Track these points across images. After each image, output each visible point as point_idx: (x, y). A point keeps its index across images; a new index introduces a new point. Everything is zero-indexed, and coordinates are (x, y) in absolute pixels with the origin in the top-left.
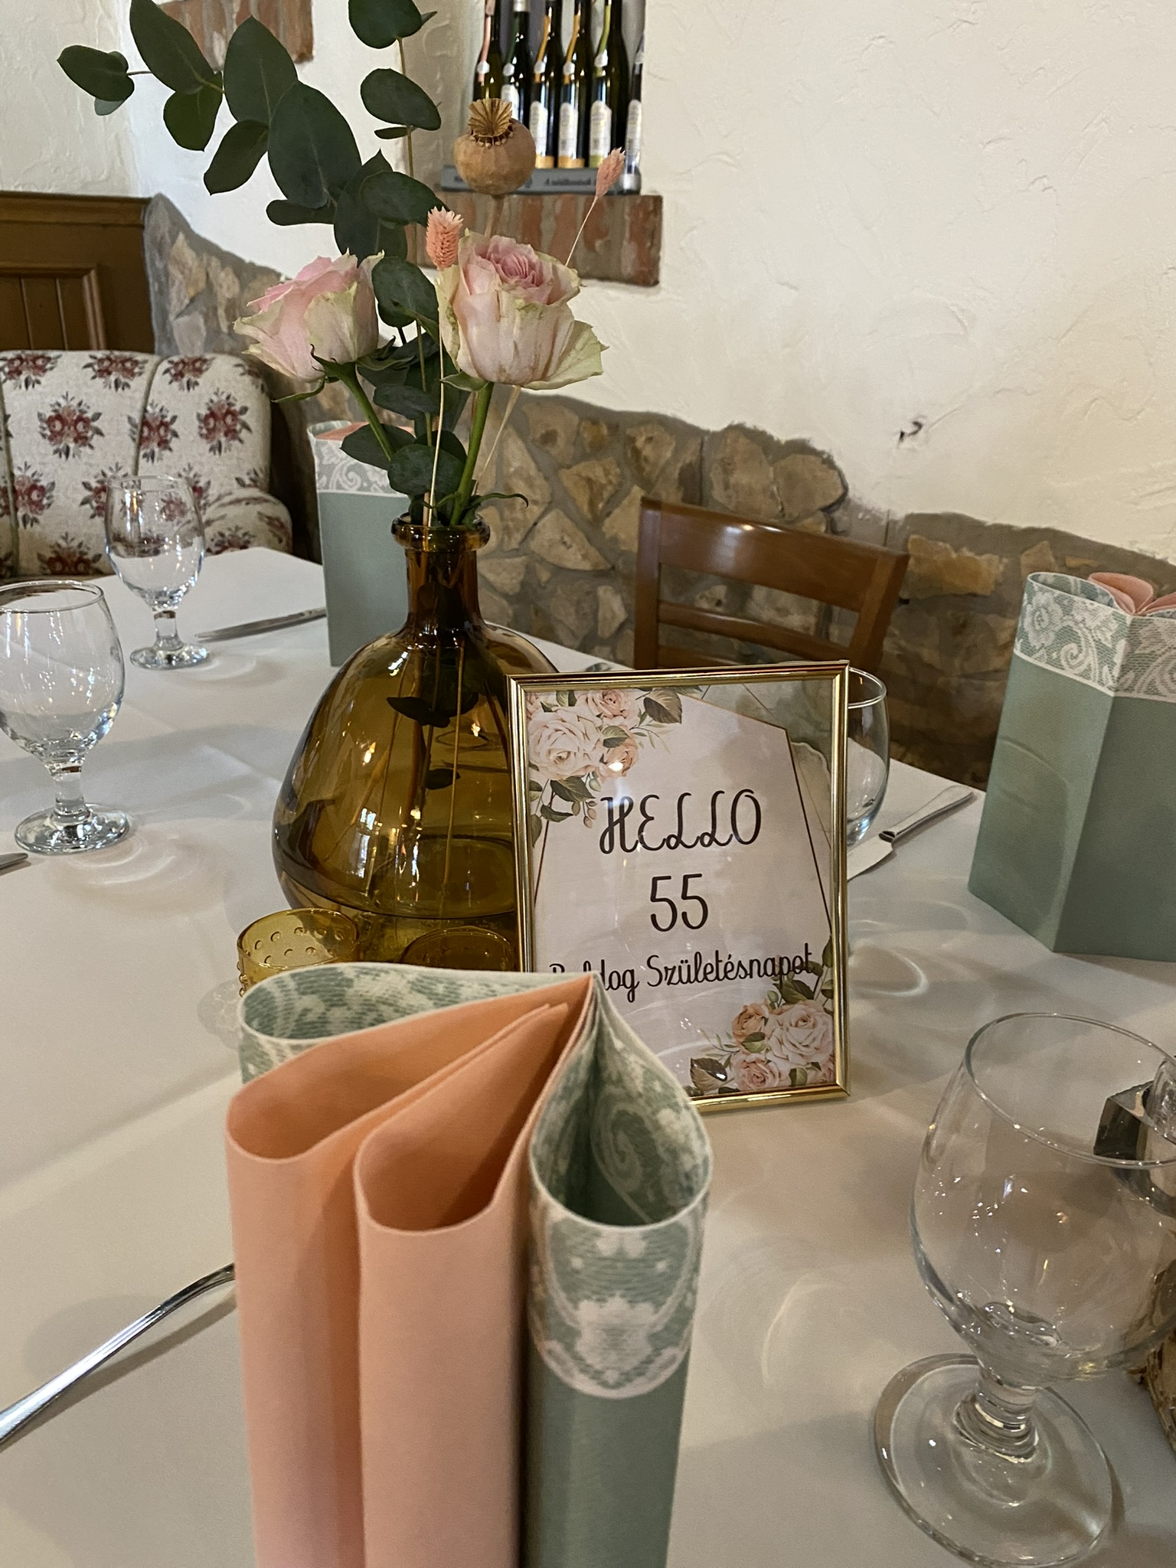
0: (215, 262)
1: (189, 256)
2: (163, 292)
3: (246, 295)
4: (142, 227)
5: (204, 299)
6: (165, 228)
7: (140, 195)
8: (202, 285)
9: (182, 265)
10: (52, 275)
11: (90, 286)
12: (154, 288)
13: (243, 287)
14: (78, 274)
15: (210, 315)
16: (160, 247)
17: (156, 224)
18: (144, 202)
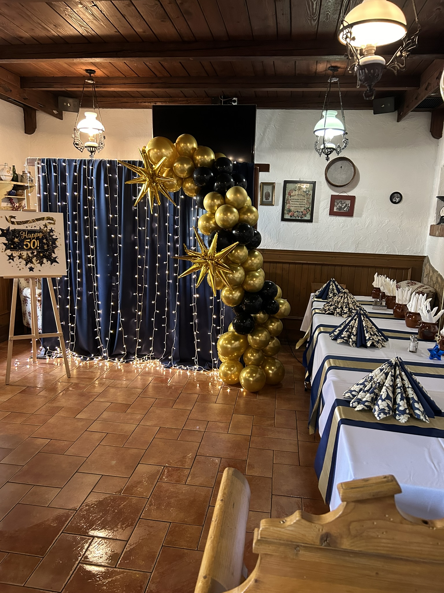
0: (431, 269)
1: (428, 267)
2: (424, 273)
3: (433, 275)
4: (424, 261)
5: (428, 275)
6: (426, 262)
7: (426, 255)
8: (428, 273)
9: (427, 268)
10: (403, 269)
11: (410, 271)
12: (423, 272)
13: (433, 274)
14: (408, 269)
15: (428, 278)
16: (425, 265)
17: (425, 260)
18: (426, 256)
